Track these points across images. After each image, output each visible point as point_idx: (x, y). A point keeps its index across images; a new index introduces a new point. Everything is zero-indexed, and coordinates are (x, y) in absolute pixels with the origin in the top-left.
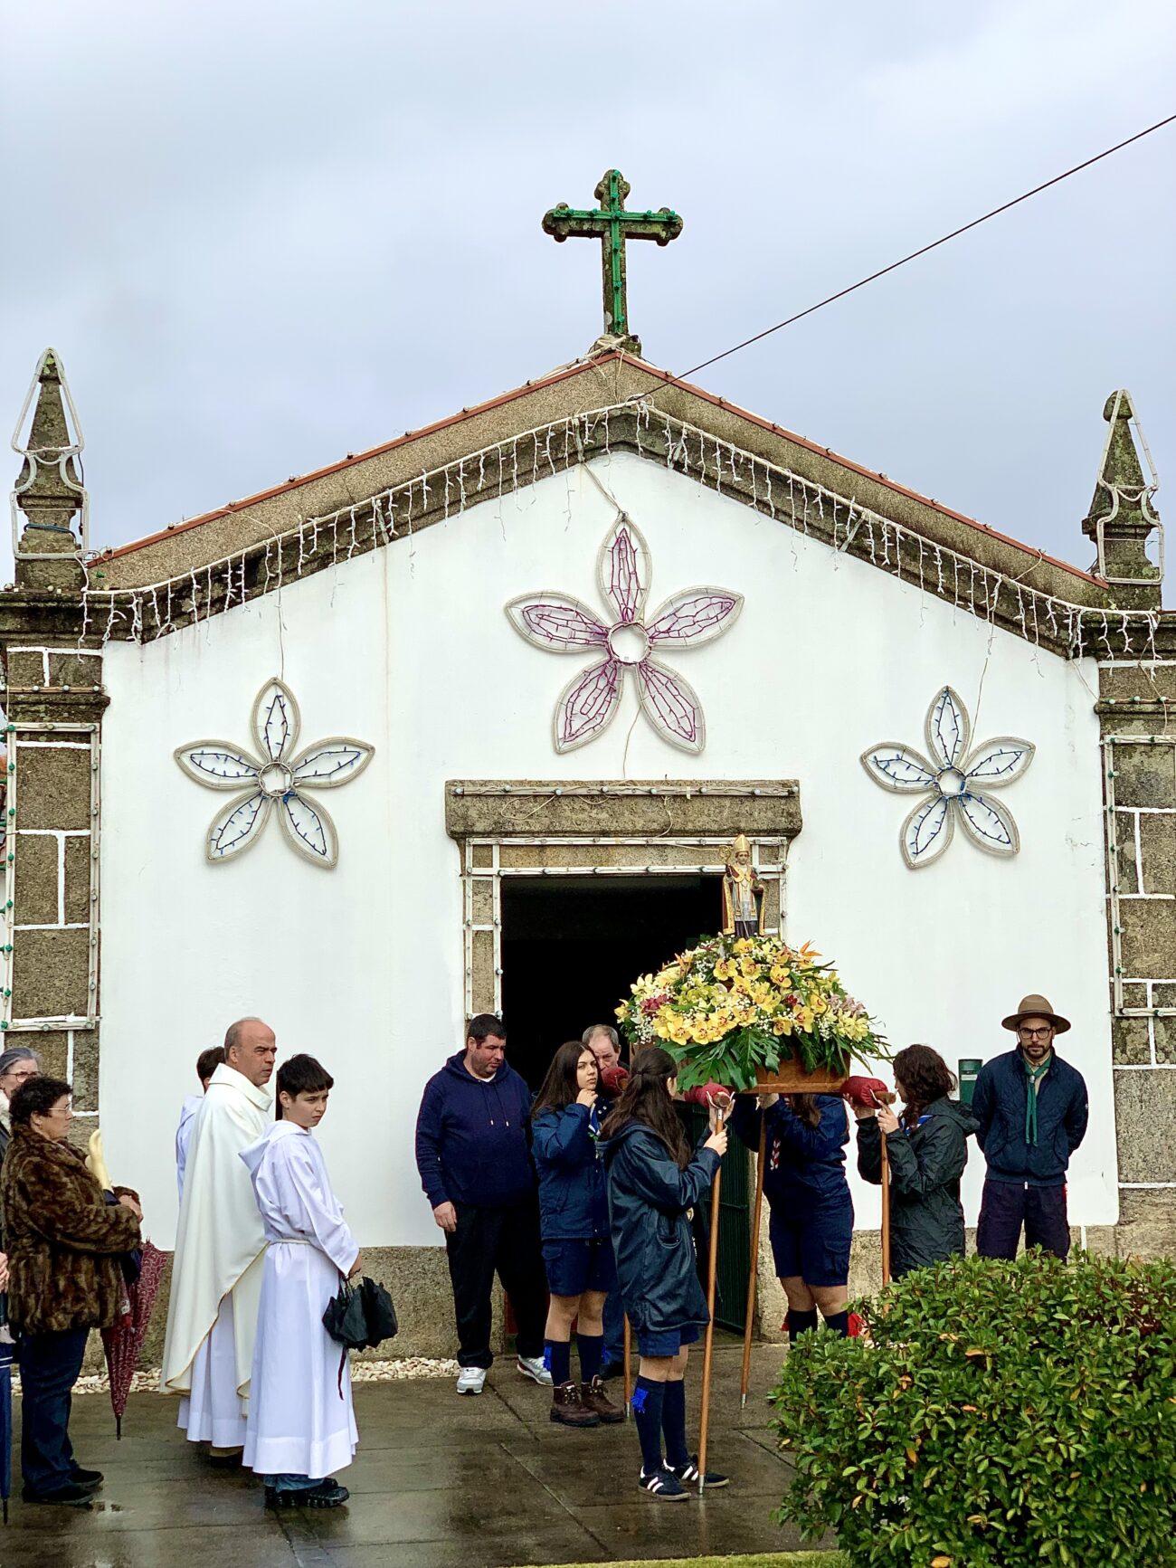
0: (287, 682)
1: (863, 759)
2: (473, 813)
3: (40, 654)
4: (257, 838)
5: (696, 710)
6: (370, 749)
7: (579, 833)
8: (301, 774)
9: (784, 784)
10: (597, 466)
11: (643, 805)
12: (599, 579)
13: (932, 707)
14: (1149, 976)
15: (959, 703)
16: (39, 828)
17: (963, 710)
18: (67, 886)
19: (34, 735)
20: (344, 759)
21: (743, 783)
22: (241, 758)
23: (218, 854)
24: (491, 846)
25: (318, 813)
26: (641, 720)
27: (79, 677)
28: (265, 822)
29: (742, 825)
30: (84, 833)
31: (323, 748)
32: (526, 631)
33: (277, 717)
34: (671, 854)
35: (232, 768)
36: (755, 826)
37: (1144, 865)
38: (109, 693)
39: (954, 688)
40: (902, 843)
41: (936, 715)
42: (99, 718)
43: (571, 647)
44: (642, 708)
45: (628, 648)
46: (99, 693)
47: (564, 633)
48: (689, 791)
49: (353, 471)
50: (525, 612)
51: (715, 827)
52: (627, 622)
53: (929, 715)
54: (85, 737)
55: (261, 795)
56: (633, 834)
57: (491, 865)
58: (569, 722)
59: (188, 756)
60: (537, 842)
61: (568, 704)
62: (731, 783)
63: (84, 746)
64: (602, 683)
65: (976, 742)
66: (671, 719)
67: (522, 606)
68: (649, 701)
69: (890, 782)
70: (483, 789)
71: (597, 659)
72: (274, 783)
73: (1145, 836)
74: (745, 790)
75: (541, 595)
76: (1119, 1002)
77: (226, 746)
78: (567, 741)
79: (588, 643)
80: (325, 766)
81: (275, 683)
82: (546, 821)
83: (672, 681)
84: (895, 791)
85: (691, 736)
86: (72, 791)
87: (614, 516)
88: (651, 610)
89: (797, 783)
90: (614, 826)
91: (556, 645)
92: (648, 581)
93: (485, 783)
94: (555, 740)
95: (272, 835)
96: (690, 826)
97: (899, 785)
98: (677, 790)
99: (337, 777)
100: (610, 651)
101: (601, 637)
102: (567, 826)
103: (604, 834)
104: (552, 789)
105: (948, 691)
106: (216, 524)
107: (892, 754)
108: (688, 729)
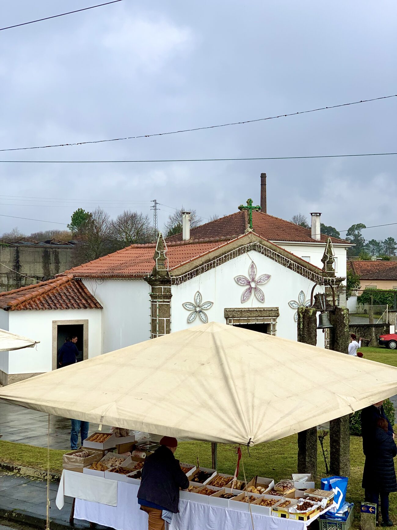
0: (200, 291)
1: (288, 303)
2: (229, 314)
3: (162, 288)
4: (195, 319)
5: (263, 295)
6: (213, 303)
7: (245, 317)
8: (202, 307)
9: (276, 308)
10: (249, 253)
11: (255, 312)
12: (249, 273)
13: (299, 294)
15: (304, 293)
16: (162, 318)
17: (304, 295)
18: (166, 328)
19: (161, 302)
20: (209, 305)
21: (270, 308)
22: (193, 305)
23: (189, 322)
24: (231, 320)
25: (205, 315)
26: (255, 297)
27: (168, 291)
28: (197, 316)
29: (270, 315)
30: (169, 318)
31: (205, 303)
32: (237, 282)
33: (198, 298)
34: (259, 320)
35: (191, 307)
36: (272, 315)
38: (172, 294)
39: (303, 291)
40: (294, 318)
41: (300, 296)
42: (171, 299)
43: (244, 285)
44: (255, 295)
45: (253, 285)
46: (171, 294)
47: (243, 282)
48: (262, 309)
49: (210, 254)
50: (237, 279)
51: (266, 316)
52: (253, 280)
53: (299, 295)
54: (169, 302)
55: (196, 312)
56: (253, 317)
57: (231, 323)
58: (244, 298)
59: (184, 305)
60: (239, 319)
61: (243, 295)
62: (268, 308)
63: (169, 303)
64: (249, 290)
65: (306, 300)
66: (259, 297)
67: (237, 278)
68: (256, 294)
69: (292, 307)
70: (231, 310)
71: (248, 287)
72: (198, 309)
74: (271, 309)
75: (240, 276)
76: (326, 344)
77: (191, 303)
78: (243, 301)
79: (247, 284)
80: (206, 306)
81: (198, 292)
82: (240, 315)
83: (260, 290)
84: (293, 309)
85: (262, 300)
86: (167, 311)
87: (251, 261)
88: (257, 278)
89: (278, 308)
90: (251, 316)
91: (242, 284)
92: (256, 273)
93: (230, 309)
94: (241, 301)
95: (198, 319)
96: (262, 316)
97: (294, 307)
98: (260, 309)
99: (208, 308)
100: (250, 286)
101: (249, 283)
102: (244, 316)
103: (249, 317)
104: (241, 310)
105: (302, 291)
106: (188, 264)
107: (293, 302)
108: (262, 299)
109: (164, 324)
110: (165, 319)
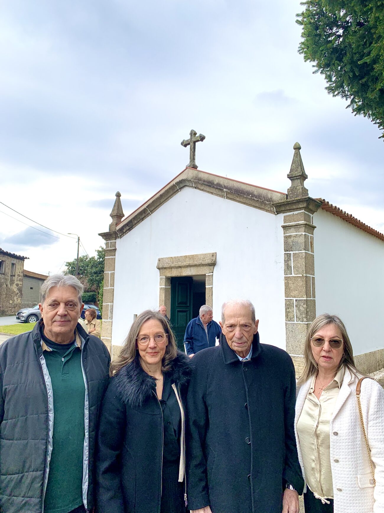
2: (160, 264)
3: (109, 242)
7: (177, 267)
9: (214, 253)
14: (295, 297)
18: (110, 281)
19: (108, 256)
24: (163, 271)
27: (113, 245)
34: (192, 270)
36: (207, 263)
37: (294, 267)
38: (117, 248)
42: (115, 252)
51: (200, 264)
56: (186, 267)
60: (170, 269)
62: (203, 254)
63: (114, 257)
70: (163, 259)
73: (294, 259)
74: (206, 256)
86: (113, 265)
89: (217, 253)
90: (183, 265)
96: (195, 264)
103: (181, 267)
109: (109, 277)
110: (110, 272)
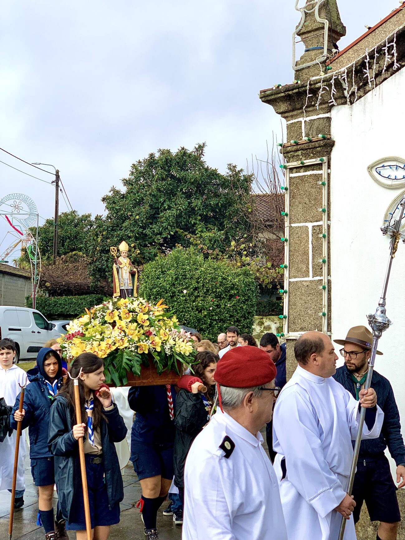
3: (300, 122)
16: (300, 222)
19: (298, 169)
30: (322, 223)
35: (400, 173)
38: (334, 138)
42: (329, 153)
46: (329, 139)
54: (319, 166)
59: (375, 170)
63: (321, 172)
109: (307, 241)
110: (310, 225)
